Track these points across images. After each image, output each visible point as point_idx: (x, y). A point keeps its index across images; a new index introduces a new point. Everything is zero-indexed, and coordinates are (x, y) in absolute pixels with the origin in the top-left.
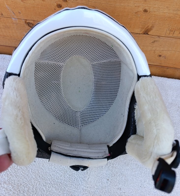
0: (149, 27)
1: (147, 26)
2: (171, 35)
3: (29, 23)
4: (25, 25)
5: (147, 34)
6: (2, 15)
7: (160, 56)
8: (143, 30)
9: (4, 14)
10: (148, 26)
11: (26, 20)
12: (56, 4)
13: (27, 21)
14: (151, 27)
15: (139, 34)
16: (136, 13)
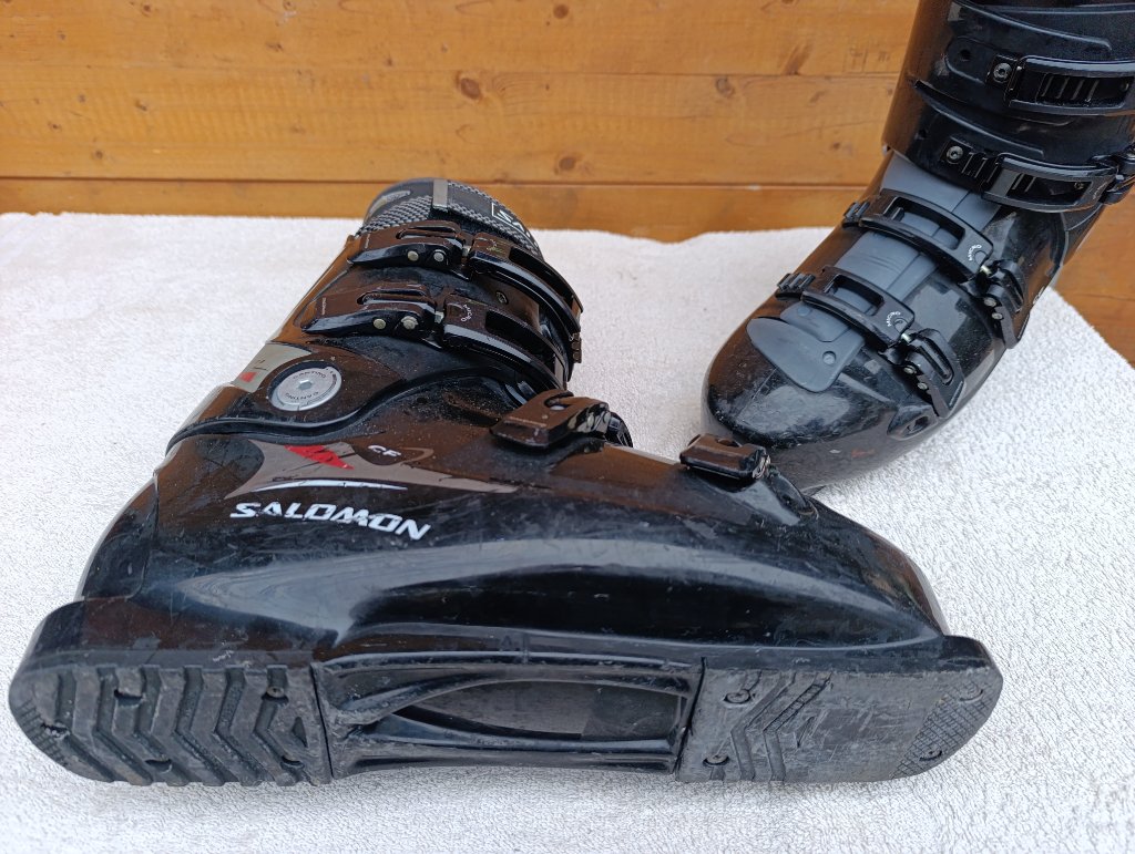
0: (801, 51)
1: (793, 49)
2: (858, 69)
3: (467, 80)
4: (455, 90)
5: (796, 73)
6: (390, 63)
7: (836, 146)
8: (785, 62)
9: (395, 60)
10: (796, 50)
11: (459, 72)
12: (551, 7)
13: (463, 76)
14: (806, 48)
15: (776, 76)
16: (763, 8)
